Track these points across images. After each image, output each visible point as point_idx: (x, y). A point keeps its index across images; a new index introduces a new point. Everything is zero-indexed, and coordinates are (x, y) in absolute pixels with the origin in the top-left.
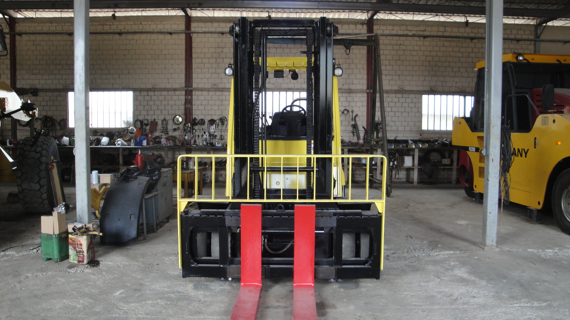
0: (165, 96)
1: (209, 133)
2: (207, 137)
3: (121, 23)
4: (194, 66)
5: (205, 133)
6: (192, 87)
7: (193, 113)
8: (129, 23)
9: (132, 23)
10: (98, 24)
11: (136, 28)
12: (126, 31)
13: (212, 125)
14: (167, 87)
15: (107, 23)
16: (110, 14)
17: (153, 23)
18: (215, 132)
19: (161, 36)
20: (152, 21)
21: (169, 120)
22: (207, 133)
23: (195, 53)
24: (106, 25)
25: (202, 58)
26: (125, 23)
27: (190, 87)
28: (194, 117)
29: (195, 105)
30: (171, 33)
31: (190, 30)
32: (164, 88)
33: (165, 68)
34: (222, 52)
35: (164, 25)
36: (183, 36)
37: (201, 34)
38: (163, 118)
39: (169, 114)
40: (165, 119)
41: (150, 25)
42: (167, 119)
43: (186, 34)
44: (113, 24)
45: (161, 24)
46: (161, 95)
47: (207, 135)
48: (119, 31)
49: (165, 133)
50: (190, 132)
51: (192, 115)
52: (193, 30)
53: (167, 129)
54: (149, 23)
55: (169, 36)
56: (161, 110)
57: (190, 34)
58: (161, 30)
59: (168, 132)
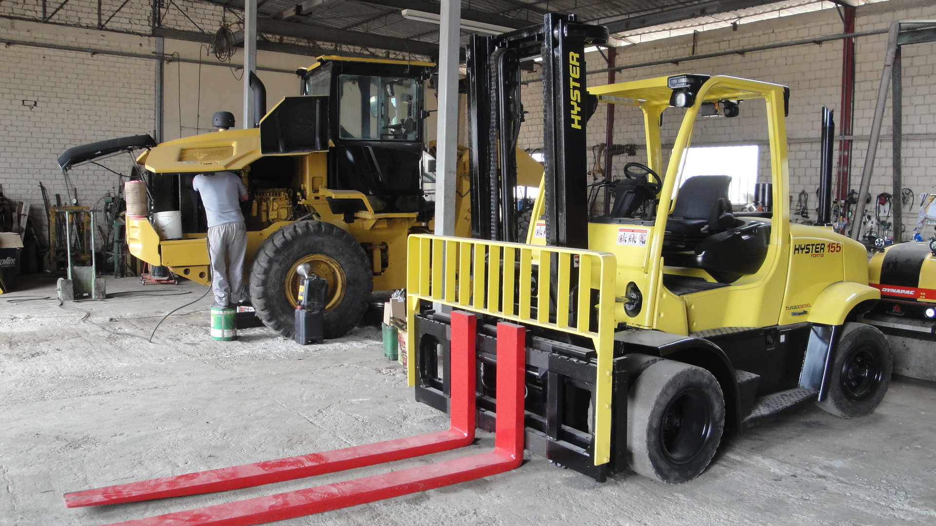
0: (806, 151)
1: (878, 219)
2: (874, 225)
3: (745, 35)
4: (858, 96)
5: (869, 217)
6: (852, 135)
7: (852, 182)
8: (755, 33)
9: (760, 33)
10: (712, 40)
11: (765, 40)
12: (751, 47)
13: (883, 204)
14: (811, 137)
15: (725, 39)
16: (728, 24)
17: (792, 28)
18: (888, 216)
19: (803, 49)
20: (790, 25)
21: (810, 193)
22: (874, 219)
23: (860, 72)
24: (723, 41)
25: (872, 81)
26: (750, 34)
27: (849, 135)
28: (852, 188)
29: (855, 166)
30: (819, 42)
31: (853, 31)
32: (805, 139)
33: (808, 104)
34: (912, 64)
35: (809, 28)
36: (840, 44)
37: (872, 36)
38: (801, 191)
39: (811, 184)
40: (803, 193)
41: (787, 31)
42: (807, 191)
43: (844, 39)
44: (733, 39)
45: (805, 28)
46: (800, 151)
47: (874, 223)
48: (741, 48)
49: (803, 216)
50: (843, 215)
51: (850, 185)
52: (858, 30)
53: (805, 208)
54: (786, 29)
55: (816, 47)
56: (799, 176)
57: (850, 39)
58: (805, 39)
59: (807, 213)
